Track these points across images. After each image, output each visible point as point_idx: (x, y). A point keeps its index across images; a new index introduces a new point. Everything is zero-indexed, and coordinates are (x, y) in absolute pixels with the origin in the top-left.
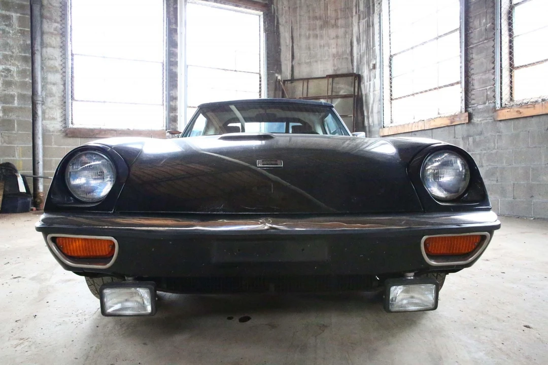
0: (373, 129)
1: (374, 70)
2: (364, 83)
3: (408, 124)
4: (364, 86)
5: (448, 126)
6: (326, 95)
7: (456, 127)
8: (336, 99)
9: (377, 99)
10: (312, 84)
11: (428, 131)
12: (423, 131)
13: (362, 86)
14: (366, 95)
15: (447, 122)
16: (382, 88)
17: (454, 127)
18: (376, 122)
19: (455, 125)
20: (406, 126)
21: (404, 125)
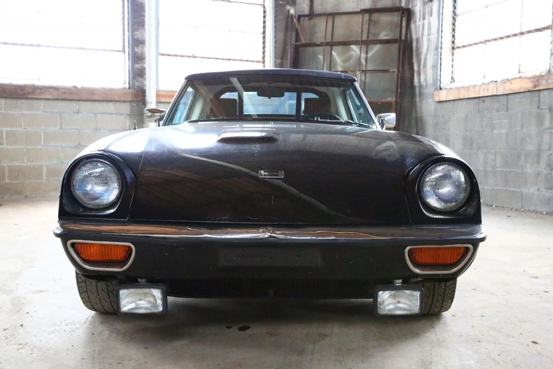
0: (426, 91)
1: (430, 4)
2: (415, 22)
3: (474, 86)
4: (416, 27)
5: (529, 91)
6: (360, 40)
7: (541, 93)
8: (373, 46)
9: (433, 47)
10: (339, 21)
11: (502, 97)
12: (495, 98)
13: (412, 26)
14: (417, 40)
15: (528, 85)
16: (440, 30)
17: (538, 92)
18: (430, 81)
19: (539, 90)
20: (472, 88)
21: (468, 87)
